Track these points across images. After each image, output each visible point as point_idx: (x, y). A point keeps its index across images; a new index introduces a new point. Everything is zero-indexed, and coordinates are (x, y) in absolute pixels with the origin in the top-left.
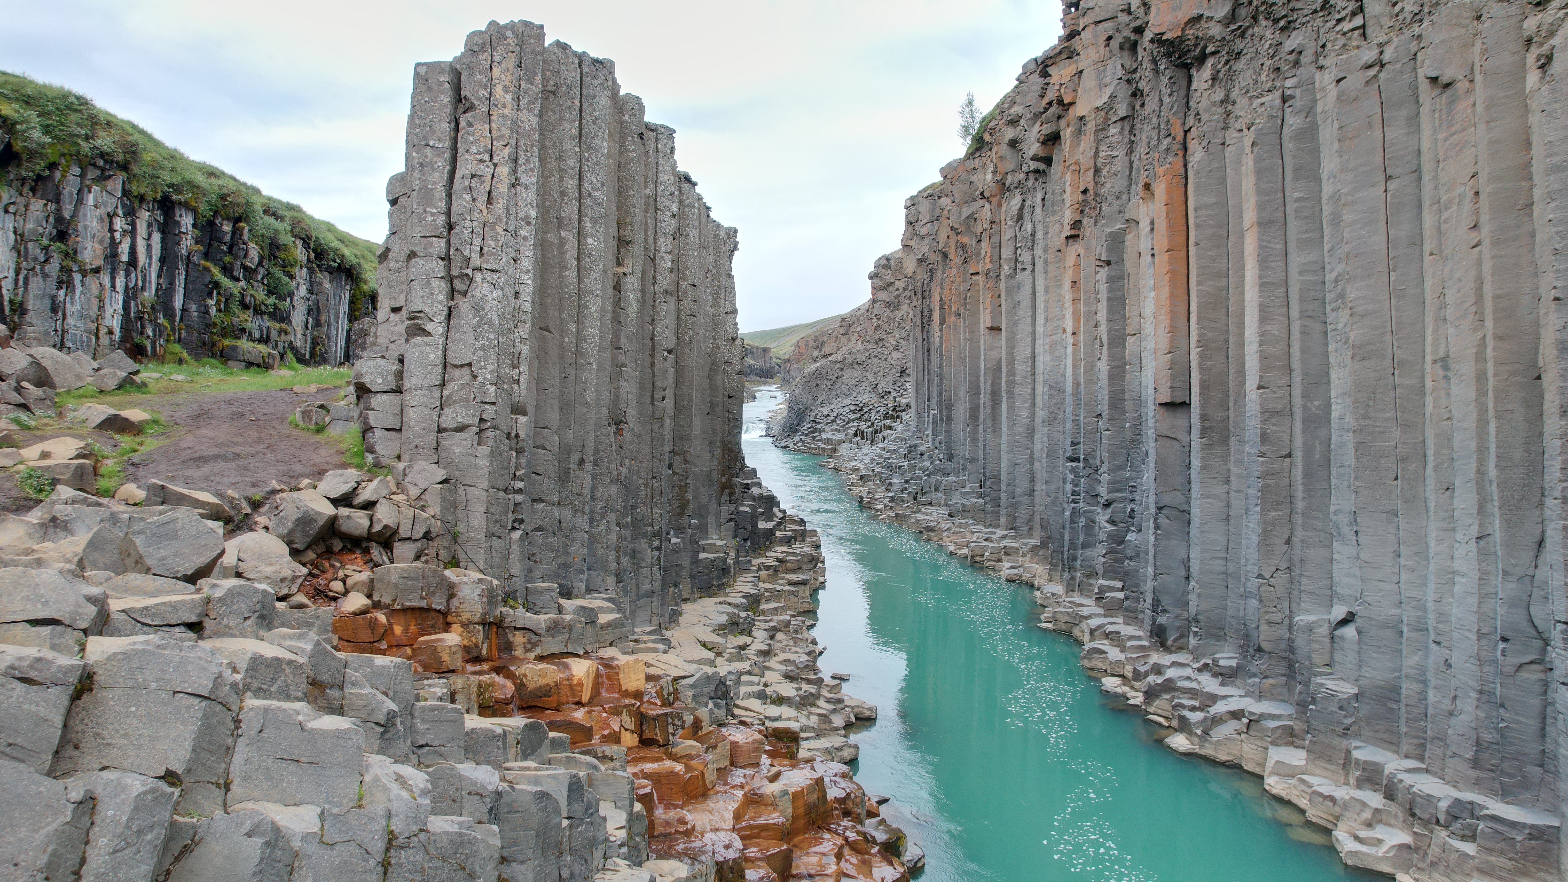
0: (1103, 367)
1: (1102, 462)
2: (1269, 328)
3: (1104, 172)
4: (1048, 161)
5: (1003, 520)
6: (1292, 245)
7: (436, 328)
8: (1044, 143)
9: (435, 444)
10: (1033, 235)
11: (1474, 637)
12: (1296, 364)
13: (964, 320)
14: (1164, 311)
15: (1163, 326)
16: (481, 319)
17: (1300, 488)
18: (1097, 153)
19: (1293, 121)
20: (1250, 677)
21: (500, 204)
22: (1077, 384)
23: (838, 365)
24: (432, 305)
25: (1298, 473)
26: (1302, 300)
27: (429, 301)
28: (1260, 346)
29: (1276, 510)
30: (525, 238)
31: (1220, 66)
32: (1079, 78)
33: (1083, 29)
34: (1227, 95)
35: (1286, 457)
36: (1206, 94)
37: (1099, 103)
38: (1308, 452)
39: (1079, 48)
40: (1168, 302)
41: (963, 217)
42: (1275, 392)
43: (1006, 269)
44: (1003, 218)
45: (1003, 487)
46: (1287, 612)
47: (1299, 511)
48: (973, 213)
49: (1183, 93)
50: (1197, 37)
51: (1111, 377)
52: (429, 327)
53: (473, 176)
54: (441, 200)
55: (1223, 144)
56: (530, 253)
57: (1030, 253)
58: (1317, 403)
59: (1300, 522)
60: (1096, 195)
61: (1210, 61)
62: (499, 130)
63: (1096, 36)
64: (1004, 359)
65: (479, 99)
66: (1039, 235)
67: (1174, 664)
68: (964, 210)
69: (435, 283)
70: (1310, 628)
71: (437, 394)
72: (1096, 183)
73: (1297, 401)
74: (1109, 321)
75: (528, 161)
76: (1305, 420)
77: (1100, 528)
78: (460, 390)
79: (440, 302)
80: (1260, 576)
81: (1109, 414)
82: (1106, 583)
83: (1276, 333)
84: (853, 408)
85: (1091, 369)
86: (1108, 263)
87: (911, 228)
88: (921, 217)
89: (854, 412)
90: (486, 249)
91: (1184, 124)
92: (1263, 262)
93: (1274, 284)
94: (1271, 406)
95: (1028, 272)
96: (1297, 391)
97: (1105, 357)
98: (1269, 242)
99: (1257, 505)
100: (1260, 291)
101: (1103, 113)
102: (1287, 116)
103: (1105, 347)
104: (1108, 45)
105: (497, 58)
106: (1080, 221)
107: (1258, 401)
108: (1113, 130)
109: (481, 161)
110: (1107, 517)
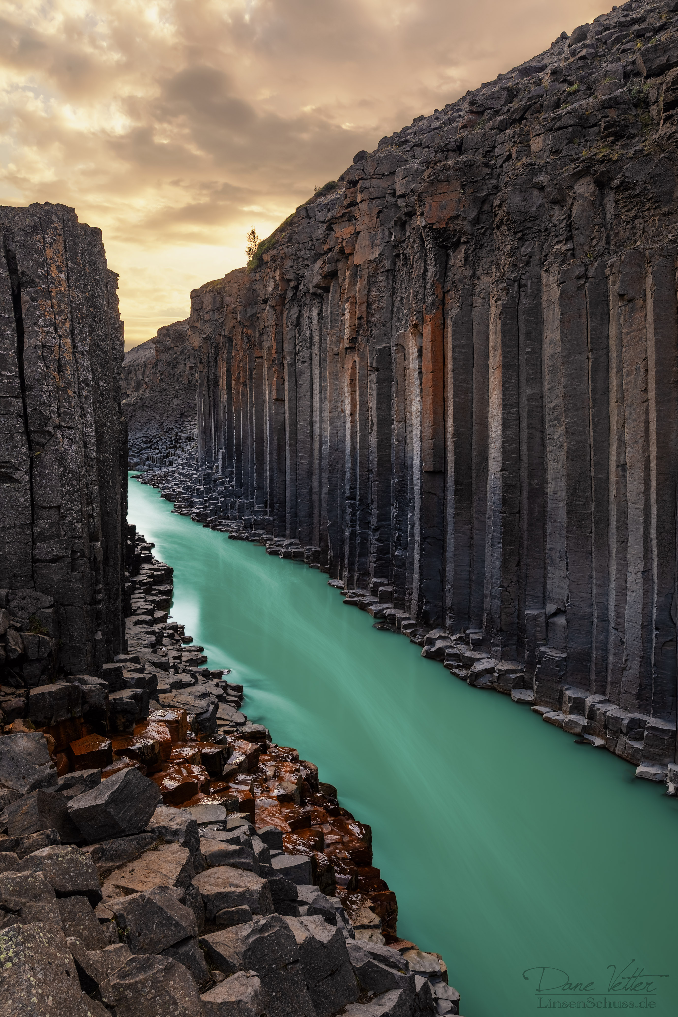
0: (373, 438)
1: (372, 501)
2: (508, 433)
3: (375, 306)
4: (327, 290)
5: (288, 532)
6: (523, 381)
7: (22, 475)
8: (325, 277)
9: (30, 573)
10: (311, 338)
11: (639, 627)
12: (524, 457)
13: (251, 389)
14: (429, 412)
15: (428, 421)
16: (65, 469)
17: (526, 532)
18: (368, 294)
19: (525, 302)
20: (494, 647)
21: (69, 370)
22: (353, 448)
23: (132, 408)
24: (17, 457)
25: (525, 523)
26: (529, 417)
27: (14, 453)
28: (503, 444)
29: (511, 546)
30: (86, 397)
31: (469, 252)
32: (357, 237)
33: (361, 202)
34: (474, 273)
35: (517, 513)
36: (460, 270)
37: (372, 257)
38: (531, 510)
39: (358, 215)
40: (432, 406)
41: (248, 315)
42: (511, 474)
43: (288, 359)
44: (285, 322)
45: (288, 510)
46: (517, 607)
47: (525, 546)
48: (256, 313)
49: (443, 266)
50: (455, 230)
51: (379, 446)
52: (17, 475)
53: (44, 346)
54: (14, 365)
55: (471, 305)
56: (90, 410)
57: (308, 351)
58: (536, 481)
59: (525, 553)
60: (368, 321)
61: (463, 248)
62: (59, 305)
63: (370, 209)
64: (287, 422)
65: (39, 277)
66: (316, 339)
67: (440, 638)
68: (249, 310)
69: (17, 438)
70: (535, 618)
71: (28, 531)
72: (368, 313)
73: (525, 479)
74: (378, 408)
75: (81, 332)
76: (530, 492)
77: (371, 544)
78: (50, 528)
79: (24, 454)
80: (501, 586)
81: (378, 471)
82: (378, 580)
83: (512, 436)
84: (144, 439)
85: (364, 439)
86: (377, 370)
87: (196, 313)
88: (204, 306)
89: (145, 442)
90: (62, 410)
91: (443, 287)
92: (505, 390)
93: (511, 405)
94: (508, 482)
95: (307, 364)
96: (525, 474)
97: (375, 433)
98: (509, 378)
99: (499, 543)
100: (503, 410)
101: (374, 265)
102: (522, 298)
103: (375, 426)
104: (378, 217)
105: (48, 240)
106: (356, 338)
107: (501, 479)
108: (381, 278)
109: (48, 333)
110: (376, 537)
